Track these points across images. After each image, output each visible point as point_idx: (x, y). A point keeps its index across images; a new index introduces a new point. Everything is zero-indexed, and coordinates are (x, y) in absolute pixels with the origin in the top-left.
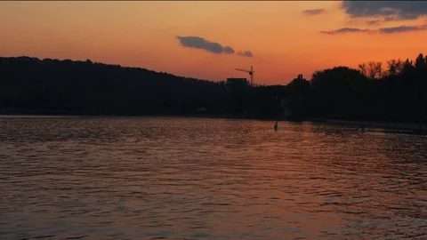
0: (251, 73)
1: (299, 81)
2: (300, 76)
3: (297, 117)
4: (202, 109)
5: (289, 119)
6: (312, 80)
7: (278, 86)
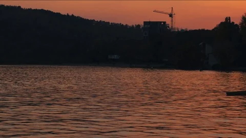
0: (171, 16)
1: (227, 25)
2: (228, 19)
3: (224, 66)
4: (116, 57)
5: (214, 68)
6: (241, 24)
7: (203, 30)
